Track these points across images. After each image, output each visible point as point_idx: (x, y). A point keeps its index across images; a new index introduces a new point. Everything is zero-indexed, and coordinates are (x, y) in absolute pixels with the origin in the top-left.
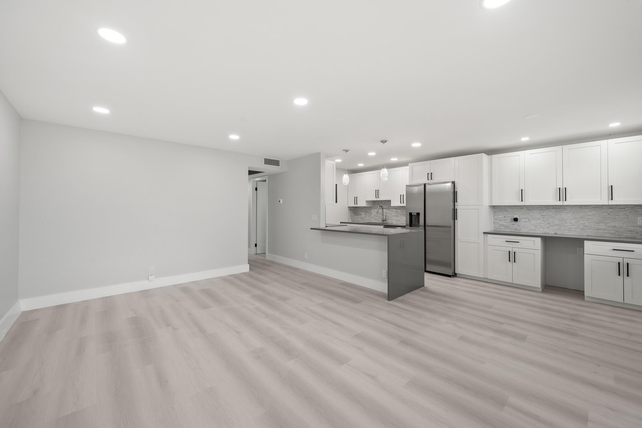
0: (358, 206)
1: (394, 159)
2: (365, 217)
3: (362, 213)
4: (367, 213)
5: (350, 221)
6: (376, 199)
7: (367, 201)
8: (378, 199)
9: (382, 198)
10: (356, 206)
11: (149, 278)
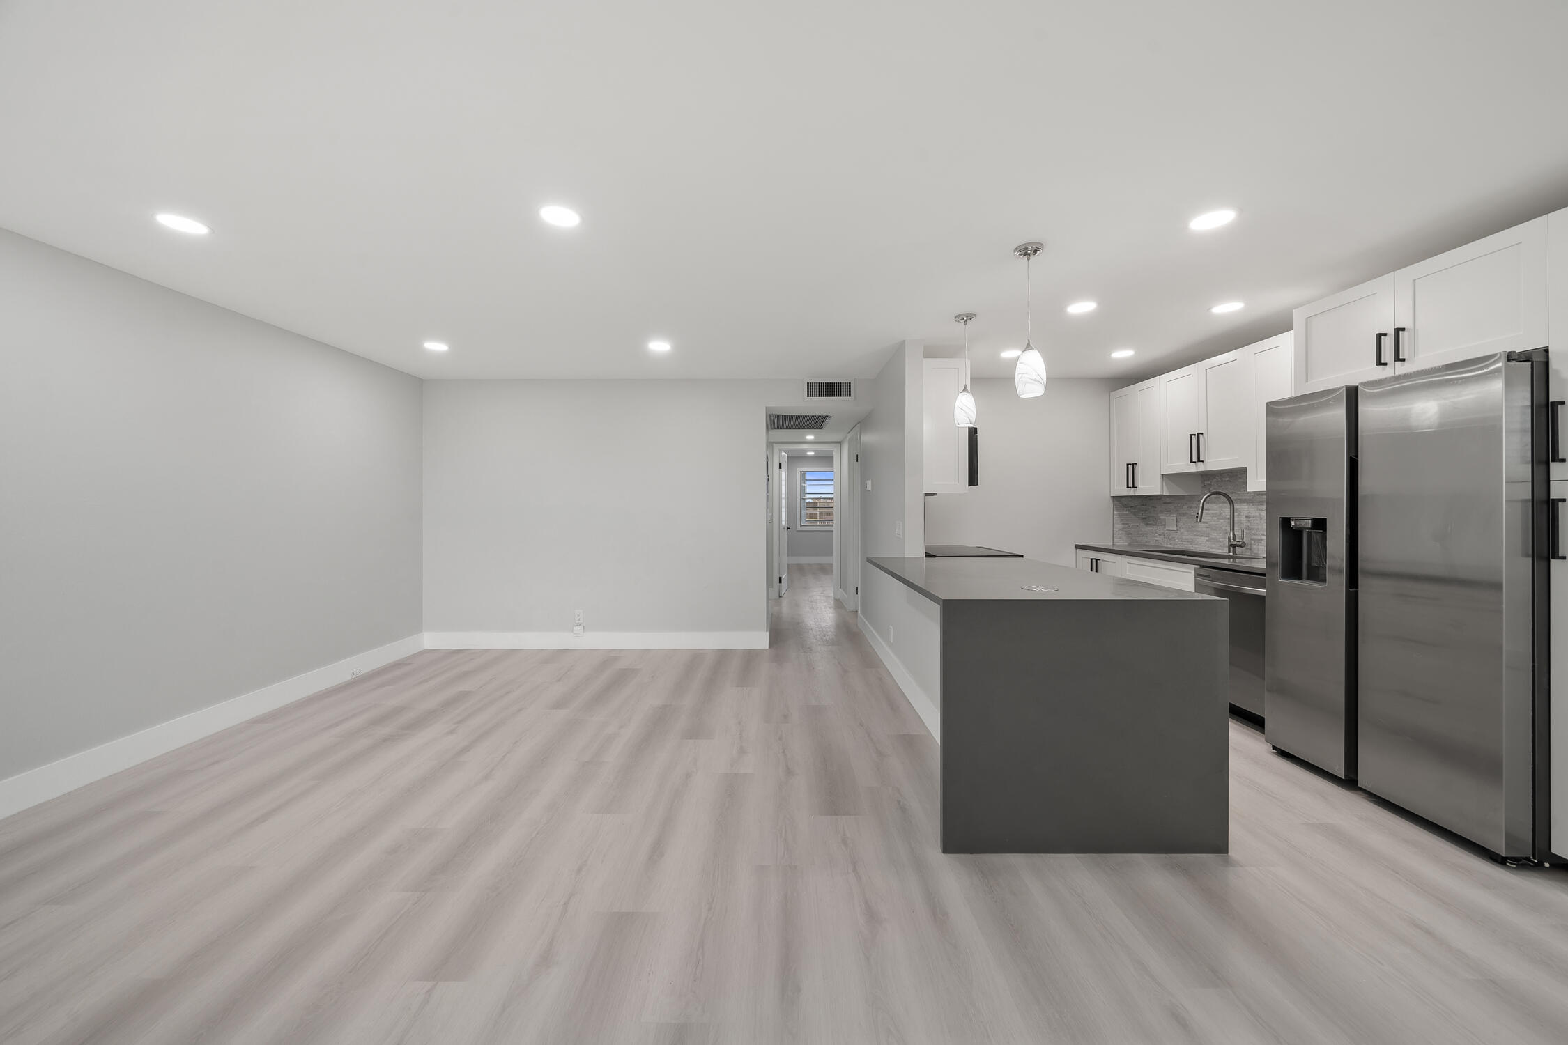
0: (1138, 493)
1: (1228, 309)
2: (1176, 532)
3: (1167, 518)
4: (1184, 519)
5: (1122, 544)
6: (1193, 468)
7: (1166, 477)
8: (1201, 468)
9: (1214, 462)
10: (1132, 492)
11: (574, 628)
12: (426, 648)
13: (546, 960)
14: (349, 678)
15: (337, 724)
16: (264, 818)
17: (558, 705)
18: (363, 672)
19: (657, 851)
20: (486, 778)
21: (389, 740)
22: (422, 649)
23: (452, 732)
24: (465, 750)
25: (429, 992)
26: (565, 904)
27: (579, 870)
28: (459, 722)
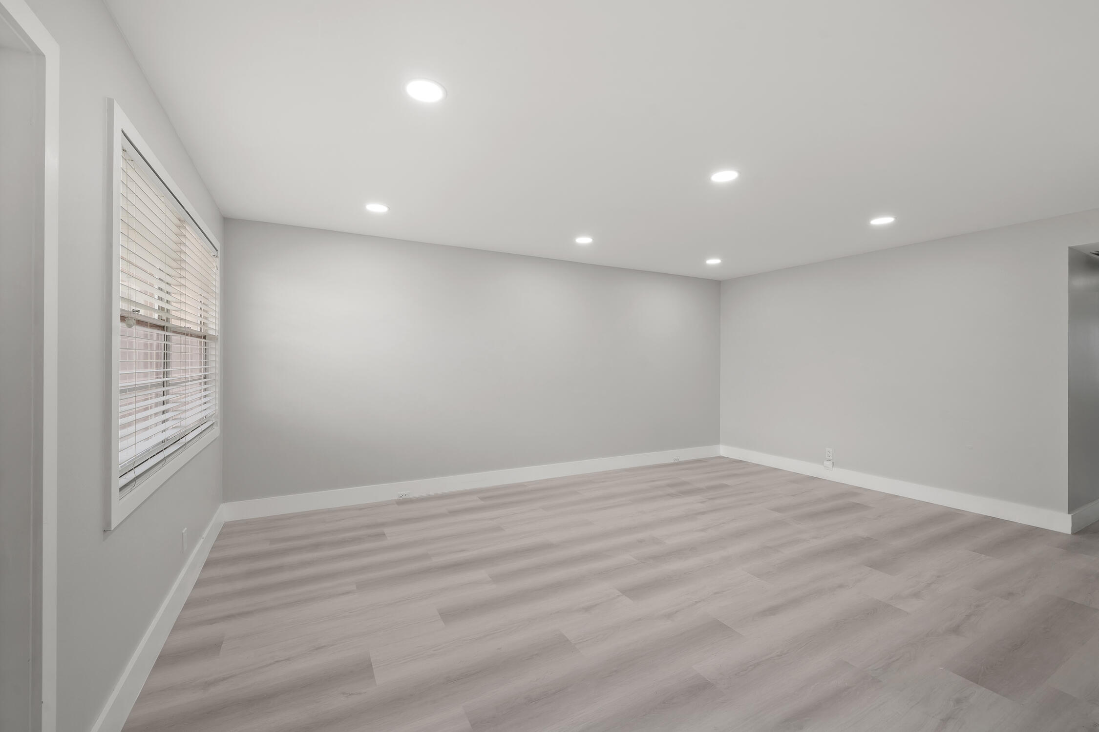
11: (825, 463)
12: (721, 455)
13: (669, 616)
14: (672, 461)
15: (653, 481)
16: (605, 508)
17: (778, 509)
18: (680, 460)
19: (772, 611)
20: (703, 530)
21: (671, 495)
22: (719, 455)
23: (702, 502)
24: (703, 513)
25: (618, 596)
26: (696, 602)
27: (716, 593)
28: (709, 499)
